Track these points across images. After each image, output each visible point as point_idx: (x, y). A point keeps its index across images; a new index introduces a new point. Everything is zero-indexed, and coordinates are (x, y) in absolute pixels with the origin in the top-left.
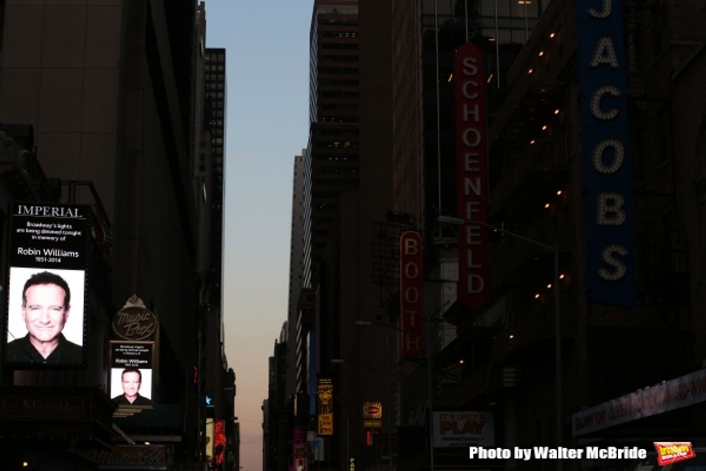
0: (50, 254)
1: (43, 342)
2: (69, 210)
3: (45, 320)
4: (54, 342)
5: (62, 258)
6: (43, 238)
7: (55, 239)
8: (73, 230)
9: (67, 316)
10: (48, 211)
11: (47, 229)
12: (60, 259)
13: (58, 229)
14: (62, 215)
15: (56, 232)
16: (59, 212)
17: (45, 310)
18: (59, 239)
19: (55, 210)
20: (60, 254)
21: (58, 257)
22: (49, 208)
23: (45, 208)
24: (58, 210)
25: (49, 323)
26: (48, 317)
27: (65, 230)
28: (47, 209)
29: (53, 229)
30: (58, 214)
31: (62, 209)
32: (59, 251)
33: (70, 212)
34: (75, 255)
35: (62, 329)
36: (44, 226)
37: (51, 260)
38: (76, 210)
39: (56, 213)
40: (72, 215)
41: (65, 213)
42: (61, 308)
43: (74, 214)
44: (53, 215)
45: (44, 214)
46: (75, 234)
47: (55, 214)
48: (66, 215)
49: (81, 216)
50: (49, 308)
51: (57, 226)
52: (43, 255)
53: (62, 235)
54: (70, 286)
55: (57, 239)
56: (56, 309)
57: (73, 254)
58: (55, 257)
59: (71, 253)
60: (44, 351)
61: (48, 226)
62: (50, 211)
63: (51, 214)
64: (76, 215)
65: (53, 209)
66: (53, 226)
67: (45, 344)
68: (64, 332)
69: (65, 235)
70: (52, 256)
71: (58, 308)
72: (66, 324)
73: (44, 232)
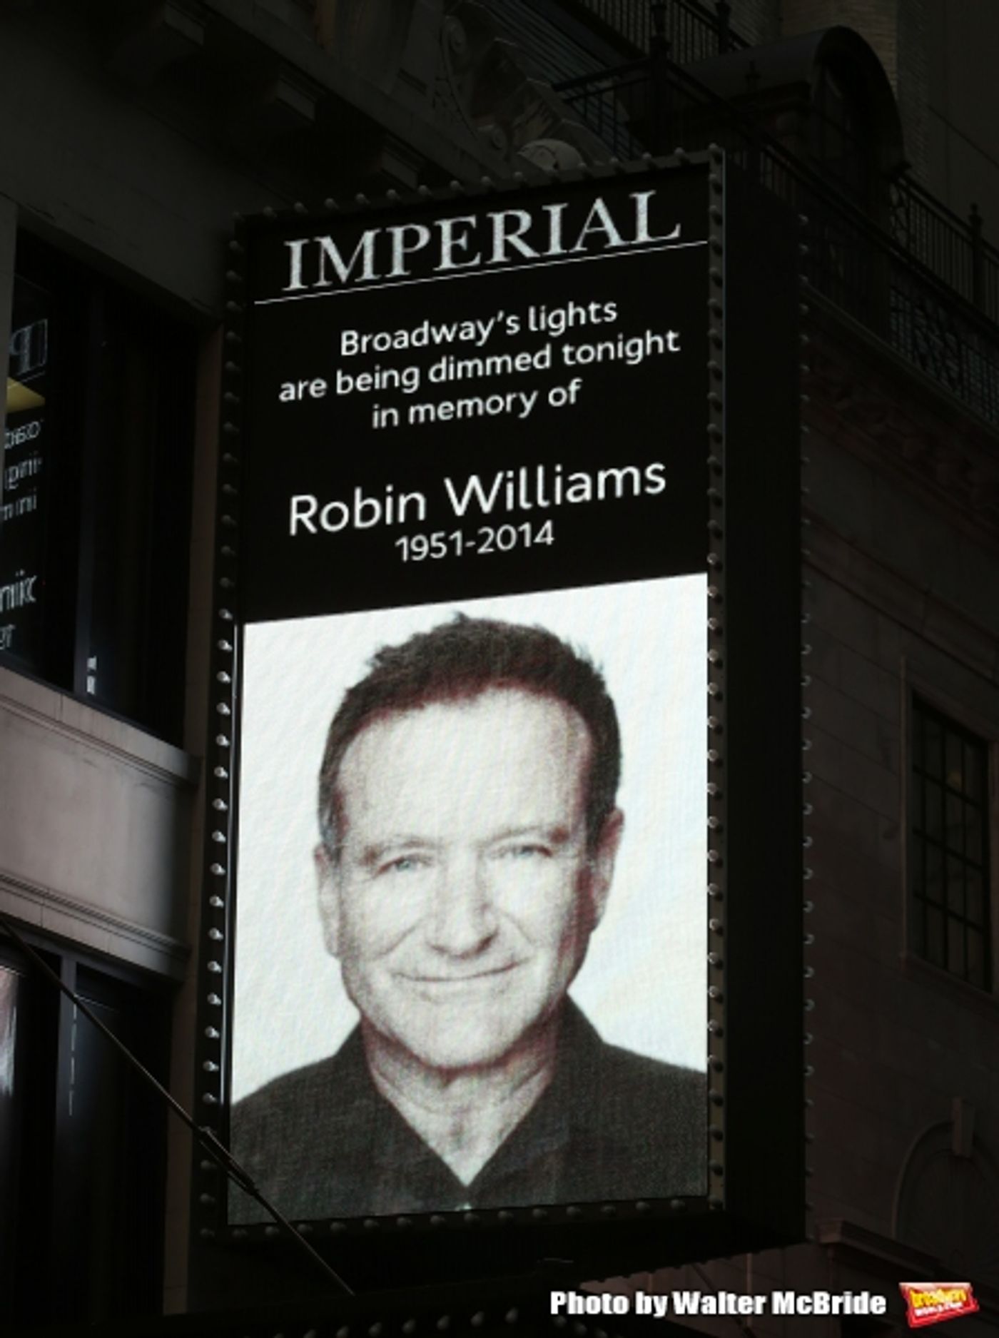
0: (486, 507)
1: (447, 1075)
2: (599, 206)
3: (464, 935)
4: (519, 1066)
5: (563, 515)
6: (443, 411)
7: (518, 405)
8: (628, 327)
9: (605, 887)
10: (463, 242)
11: (461, 350)
12: (548, 525)
13: (531, 341)
14: (555, 248)
15: (521, 362)
16: (538, 237)
17: (461, 862)
18: (542, 400)
19: (511, 225)
20: (549, 494)
21: (536, 517)
22: (472, 220)
23: (446, 226)
24: (525, 220)
25: (485, 944)
26: (484, 907)
27: (578, 334)
28: (456, 234)
29: (500, 343)
30: (527, 252)
31: (555, 211)
32: (540, 470)
33: (609, 226)
34: (645, 482)
35: (570, 980)
36: (445, 334)
37: (494, 539)
38: (642, 199)
39: (513, 239)
40: (615, 240)
41: (567, 241)
42: (559, 836)
43: (627, 229)
44: (499, 256)
45: (446, 263)
46: (636, 350)
47: (509, 248)
48: (578, 248)
49: (675, 234)
50: (487, 848)
51: (524, 322)
52: (441, 517)
53: (559, 374)
54: (615, 688)
55: (528, 405)
56: (527, 849)
57: (628, 479)
58: (517, 516)
59: (619, 475)
60: (457, 1134)
61: (469, 331)
62: (482, 239)
63: (489, 253)
64: (643, 236)
65: (498, 219)
66: (501, 327)
67: (459, 1087)
68: (584, 994)
69: (578, 370)
70: (500, 515)
71: (546, 843)
72: (597, 939)
73: (445, 370)
